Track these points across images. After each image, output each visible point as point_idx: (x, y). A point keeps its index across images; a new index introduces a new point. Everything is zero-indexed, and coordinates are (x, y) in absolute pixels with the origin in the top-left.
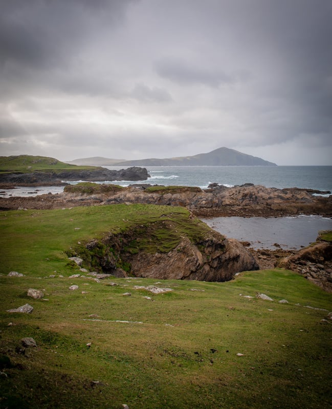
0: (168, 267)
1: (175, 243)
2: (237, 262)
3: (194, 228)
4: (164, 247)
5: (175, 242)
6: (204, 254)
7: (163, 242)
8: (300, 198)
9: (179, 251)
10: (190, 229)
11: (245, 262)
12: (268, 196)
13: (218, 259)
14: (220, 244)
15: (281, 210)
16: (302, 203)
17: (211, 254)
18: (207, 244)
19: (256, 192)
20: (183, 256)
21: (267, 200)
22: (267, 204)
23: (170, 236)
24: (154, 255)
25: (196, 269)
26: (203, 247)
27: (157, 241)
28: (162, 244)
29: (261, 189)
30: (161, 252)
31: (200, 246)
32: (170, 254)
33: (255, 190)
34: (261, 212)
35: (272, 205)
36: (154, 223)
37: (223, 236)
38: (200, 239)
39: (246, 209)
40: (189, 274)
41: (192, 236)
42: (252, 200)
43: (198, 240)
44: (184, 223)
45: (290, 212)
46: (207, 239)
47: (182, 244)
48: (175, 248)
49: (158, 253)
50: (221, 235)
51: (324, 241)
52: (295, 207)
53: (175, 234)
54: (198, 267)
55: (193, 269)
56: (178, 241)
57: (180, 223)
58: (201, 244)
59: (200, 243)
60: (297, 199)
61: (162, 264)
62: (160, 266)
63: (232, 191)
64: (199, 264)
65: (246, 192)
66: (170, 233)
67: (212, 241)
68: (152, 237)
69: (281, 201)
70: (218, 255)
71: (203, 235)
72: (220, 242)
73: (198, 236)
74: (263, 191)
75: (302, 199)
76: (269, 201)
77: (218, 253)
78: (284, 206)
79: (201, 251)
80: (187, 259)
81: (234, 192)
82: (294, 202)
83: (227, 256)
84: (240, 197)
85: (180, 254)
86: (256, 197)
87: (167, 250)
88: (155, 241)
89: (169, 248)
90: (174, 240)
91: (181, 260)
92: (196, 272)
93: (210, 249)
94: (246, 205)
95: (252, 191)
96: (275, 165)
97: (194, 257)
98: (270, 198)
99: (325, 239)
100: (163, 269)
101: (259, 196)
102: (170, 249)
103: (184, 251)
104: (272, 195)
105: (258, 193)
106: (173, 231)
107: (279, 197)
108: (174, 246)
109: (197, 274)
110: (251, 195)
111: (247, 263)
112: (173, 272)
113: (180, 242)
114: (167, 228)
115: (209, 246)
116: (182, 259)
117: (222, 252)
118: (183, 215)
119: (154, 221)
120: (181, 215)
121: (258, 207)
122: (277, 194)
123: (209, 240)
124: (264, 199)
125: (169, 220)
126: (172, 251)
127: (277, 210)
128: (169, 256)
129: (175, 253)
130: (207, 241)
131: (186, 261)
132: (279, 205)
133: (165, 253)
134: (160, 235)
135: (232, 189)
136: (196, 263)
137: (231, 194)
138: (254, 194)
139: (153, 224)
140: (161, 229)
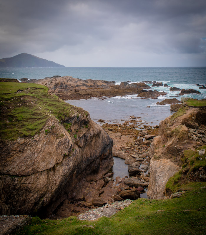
0: (36, 155)
1: (41, 123)
2: (99, 138)
3: (57, 104)
4: (28, 129)
5: (40, 121)
6: (71, 133)
7: (25, 123)
8: (100, 85)
9: (47, 132)
10: (53, 105)
11: (104, 137)
12: (75, 85)
13: (84, 137)
14: (84, 120)
15: (88, 95)
16: (102, 88)
17: (77, 132)
18: (73, 121)
19: (66, 82)
20: (52, 138)
21: (75, 87)
22: (75, 91)
23: (34, 114)
24: (15, 141)
25: (69, 152)
26: (69, 125)
27: (17, 123)
28: (24, 125)
29: (69, 79)
30: (25, 137)
31: (65, 124)
32: (37, 137)
33: (64, 80)
34: (73, 97)
35: (80, 91)
36: (10, 99)
37: (86, 112)
38: (65, 116)
39: (60, 95)
40: (62, 159)
41: (56, 113)
42: (62, 88)
43: (63, 117)
44: (45, 99)
45: (95, 95)
46: (73, 115)
47: (50, 123)
48: (41, 129)
49: (21, 137)
50: (84, 111)
51: (192, 107)
52: (97, 92)
53: (39, 112)
54: (70, 149)
55: (66, 152)
56: (44, 120)
57: (42, 99)
58: (67, 121)
59: (65, 120)
60: (98, 86)
61: (28, 151)
62: (25, 155)
63: (45, 82)
64: (72, 145)
65: (57, 82)
66: (33, 110)
67: (78, 118)
68: (10, 118)
69: (86, 88)
70: (84, 132)
71: (67, 111)
72: (84, 118)
73: (62, 113)
74: (71, 81)
75: (101, 86)
76: (77, 88)
77: (83, 131)
78: (89, 91)
79: (68, 130)
80: (58, 141)
81: (47, 82)
82: (96, 88)
83: (92, 133)
84: (52, 86)
85: (48, 135)
86: (66, 86)
87: (32, 133)
88: (14, 123)
89: (35, 129)
90: (39, 119)
91: (50, 143)
92: (69, 155)
93: (75, 127)
94: (59, 92)
95: (62, 81)
96: (64, 66)
97: (64, 137)
98: (77, 86)
99: (191, 106)
100: (30, 158)
101: (68, 85)
102: (36, 131)
103: (52, 132)
104: (78, 84)
105: (68, 82)
106: (35, 108)
107: (84, 85)
108: (40, 127)
109: (71, 158)
110: (62, 84)
111: (105, 138)
112: (43, 161)
113: (47, 121)
114: (28, 106)
115: (75, 123)
116: (52, 142)
117: (87, 129)
118: (42, 91)
119: (10, 97)
120: (39, 90)
121: (69, 94)
122: (82, 83)
123: (75, 117)
124: (72, 87)
125: (28, 96)
126: (39, 133)
127: (85, 95)
128: (35, 140)
129: (42, 135)
130: (73, 118)
131: (57, 143)
132: (86, 91)
133: (30, 136)
134: (20, 115)
135: (45, 80)
136: (68, 145)
137: (45, 84)
138: (64, 83)
139: (9, 101)
140: (19, 106)
